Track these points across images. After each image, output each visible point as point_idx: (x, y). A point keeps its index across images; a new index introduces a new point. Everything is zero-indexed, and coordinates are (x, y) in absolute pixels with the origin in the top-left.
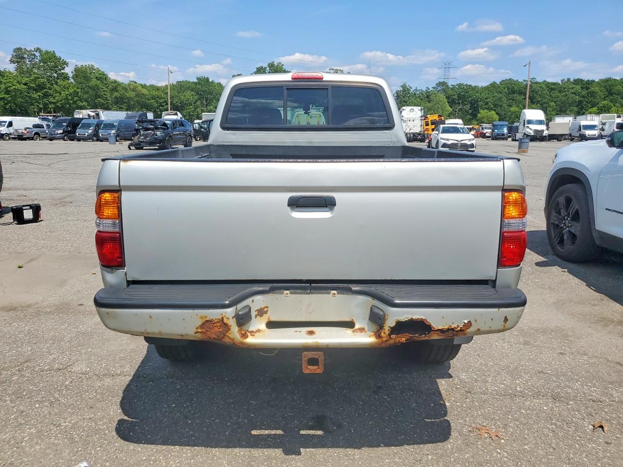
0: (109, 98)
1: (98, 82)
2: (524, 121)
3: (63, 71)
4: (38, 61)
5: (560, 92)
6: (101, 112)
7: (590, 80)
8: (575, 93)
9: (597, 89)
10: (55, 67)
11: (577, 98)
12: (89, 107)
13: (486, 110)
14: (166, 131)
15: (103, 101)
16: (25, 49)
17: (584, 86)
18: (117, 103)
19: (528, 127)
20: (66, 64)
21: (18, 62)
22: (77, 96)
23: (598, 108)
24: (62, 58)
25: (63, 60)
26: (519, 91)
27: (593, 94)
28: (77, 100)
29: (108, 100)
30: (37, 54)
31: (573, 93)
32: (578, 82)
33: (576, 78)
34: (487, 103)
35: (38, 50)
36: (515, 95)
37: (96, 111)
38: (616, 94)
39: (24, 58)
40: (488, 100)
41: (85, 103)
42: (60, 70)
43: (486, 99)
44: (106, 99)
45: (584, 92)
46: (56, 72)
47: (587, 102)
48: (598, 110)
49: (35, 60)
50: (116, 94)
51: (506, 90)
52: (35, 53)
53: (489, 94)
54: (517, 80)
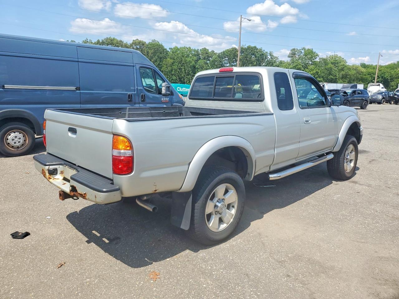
0: (337, 75)
1: (332, 65)
3: (315, 60)
4: (302, 55)
6: (326, 84)
10: (311, 58)
12: (323, 81)
14: (346, 97)
15: (333, 77)
16: (297, 49)
18: (343, 78)
20: (317, 55)
21: (292, 57)
22: (318, 75)
24: (316, 53)
25: (316, 54)
28: (317, 77)
29: (337, 76)
30: (303, 51)
35: (304, 49)
37: (323, 84)
39: (295, 54)
41: (321, 79)
42: (314, 59)
44: (335, 76)
46: (311, 60)
49: (301, 55)
50: (343, 73)
52: (302, 51)
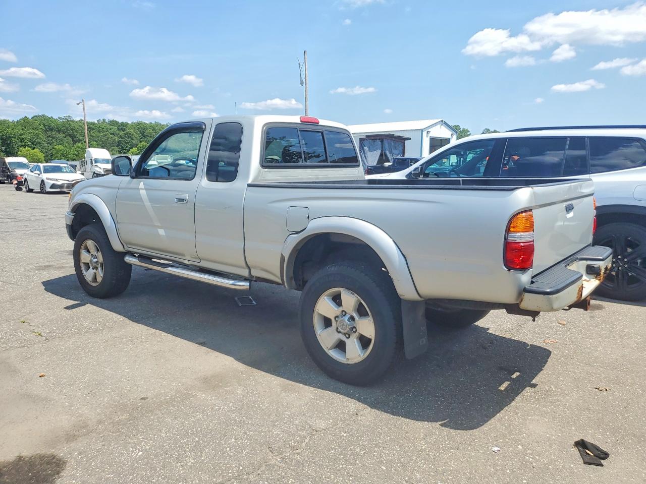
2: (91, 160)
5: (99, 131)
7: (124, 122)
8: (113, 134)
9: (132, 131)
11: (117, 139)
13: (27, 148)
17: (120, 128)
19: (97, 166)
23: (138, 148)
26: (57, 128)
27: (129, 135)
31: (112, 134)
32: (113, 123)
33: (111, 119)
34: (22, 140)
36: (53, 133)
38: (148, 137)
40: (23, 136)
43: (20, 135)
45: (121, 133)
47: (126, 143)
48: (138, 150)
51: (42, 127)
53: (23, 129)
54: (52, 117)
